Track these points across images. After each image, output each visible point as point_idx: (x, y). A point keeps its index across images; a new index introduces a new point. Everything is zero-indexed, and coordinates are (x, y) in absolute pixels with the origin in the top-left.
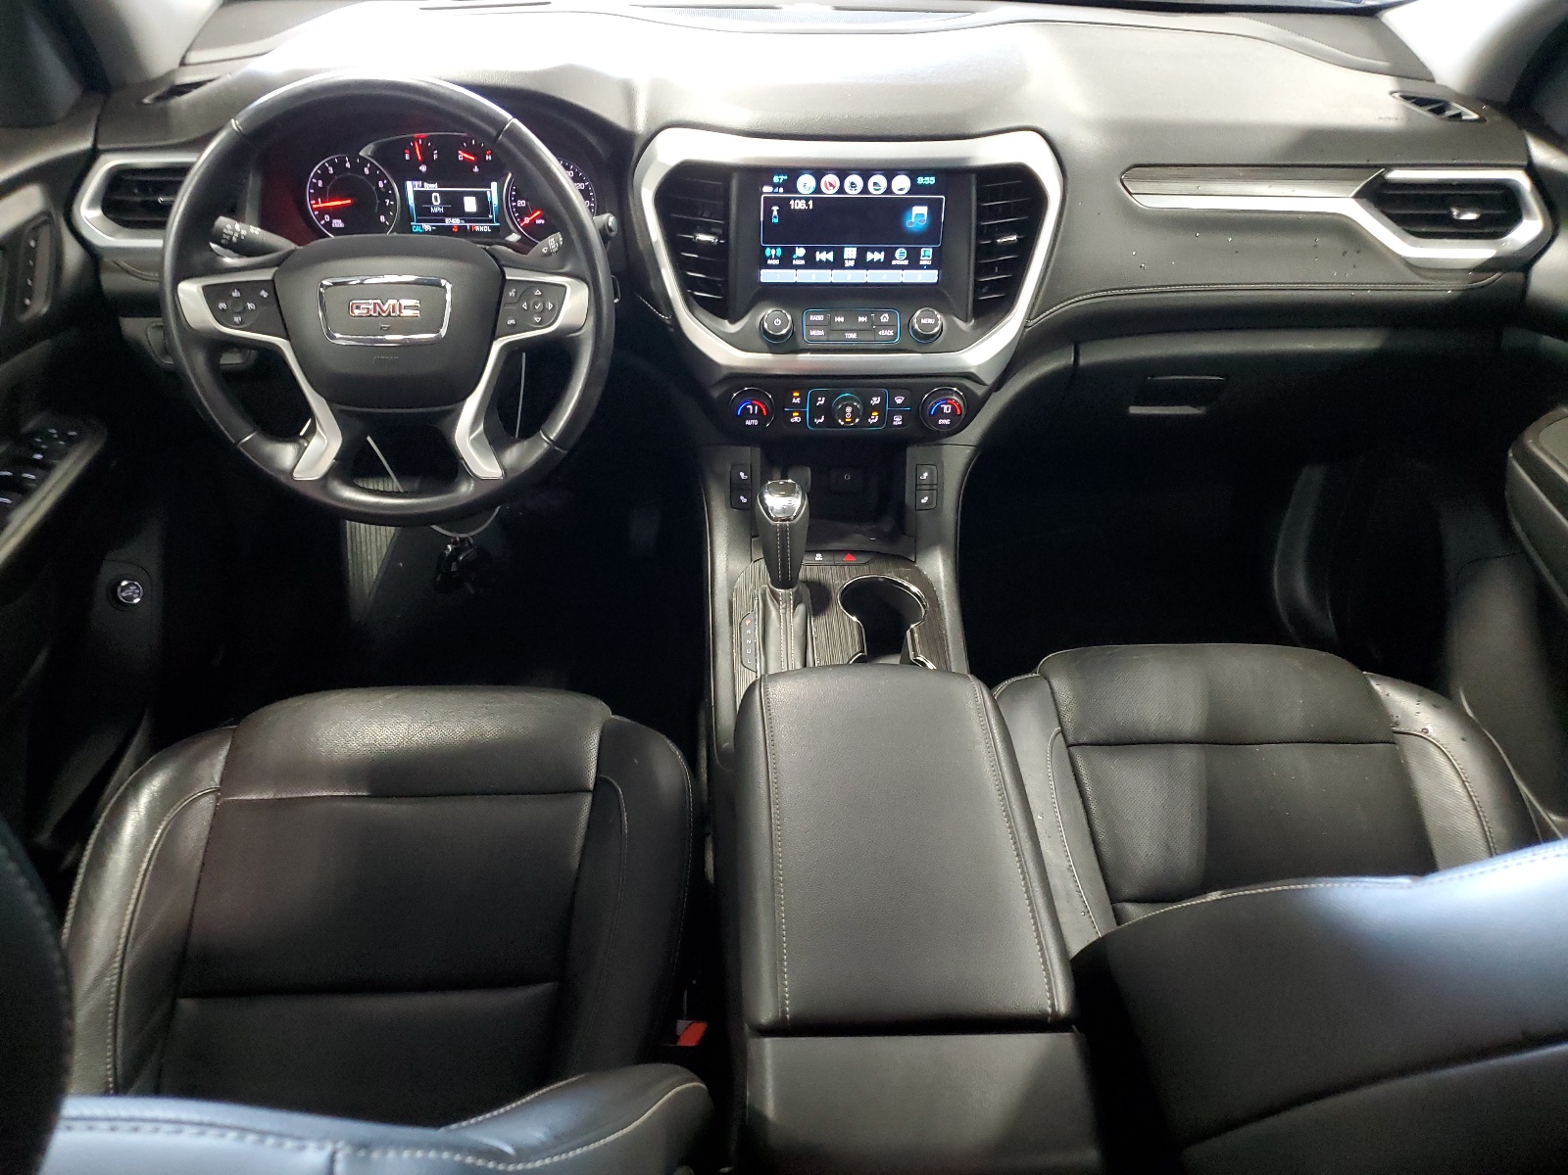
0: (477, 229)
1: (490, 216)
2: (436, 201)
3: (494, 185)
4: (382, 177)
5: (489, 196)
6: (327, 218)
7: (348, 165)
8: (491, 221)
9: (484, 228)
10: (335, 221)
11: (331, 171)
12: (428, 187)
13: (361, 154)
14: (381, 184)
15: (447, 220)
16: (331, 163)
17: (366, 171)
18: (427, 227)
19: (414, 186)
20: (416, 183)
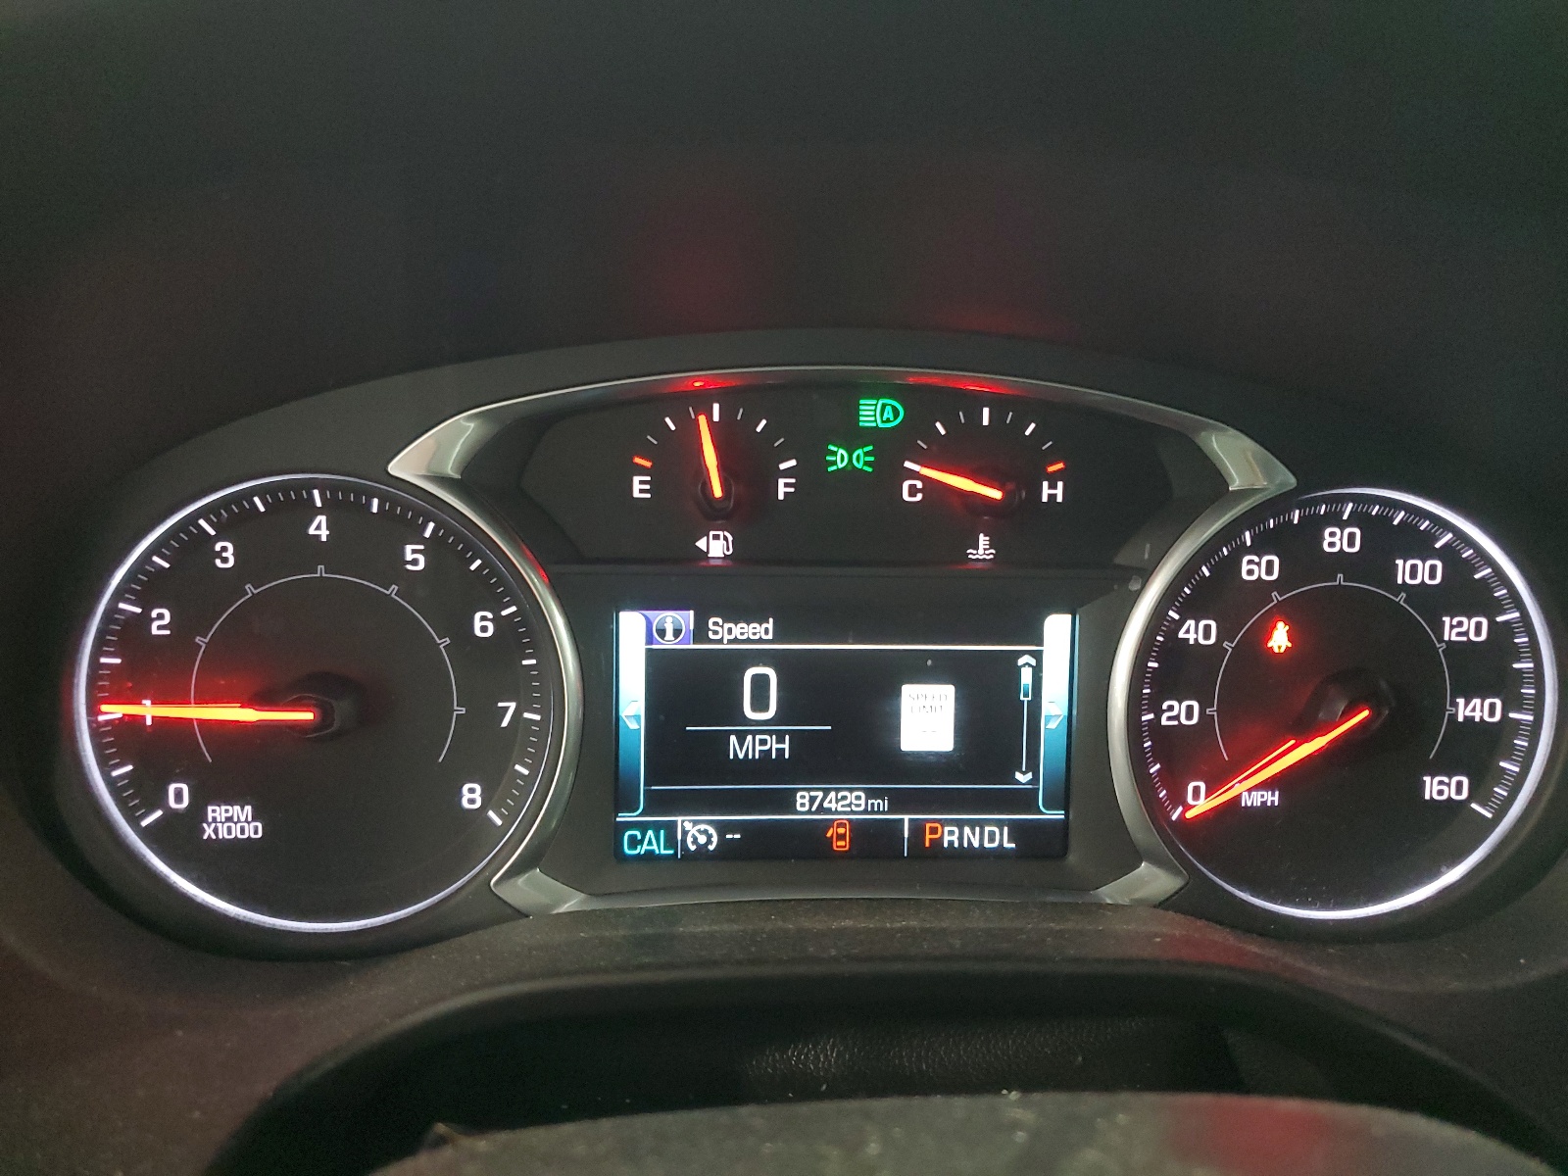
0: (950, 837)
1: (1023, 778)
2: (760, 703)
3: (1058, 629)
4: (495, 588)
5: (1026, 677)
6: (178, 795)
7: (320, 528)
8: (1024, 800)
9: (990, 834)
10: (216, 812)
11: (227, 555)
12: (728, 634)
13: (395, 468)
14: (483, 625)
15: (802, 800)
16: (234, 519)
17: (414, 556)
18: (697, 830)
19: (653, 633)
20: (669, 618)
